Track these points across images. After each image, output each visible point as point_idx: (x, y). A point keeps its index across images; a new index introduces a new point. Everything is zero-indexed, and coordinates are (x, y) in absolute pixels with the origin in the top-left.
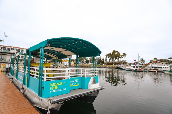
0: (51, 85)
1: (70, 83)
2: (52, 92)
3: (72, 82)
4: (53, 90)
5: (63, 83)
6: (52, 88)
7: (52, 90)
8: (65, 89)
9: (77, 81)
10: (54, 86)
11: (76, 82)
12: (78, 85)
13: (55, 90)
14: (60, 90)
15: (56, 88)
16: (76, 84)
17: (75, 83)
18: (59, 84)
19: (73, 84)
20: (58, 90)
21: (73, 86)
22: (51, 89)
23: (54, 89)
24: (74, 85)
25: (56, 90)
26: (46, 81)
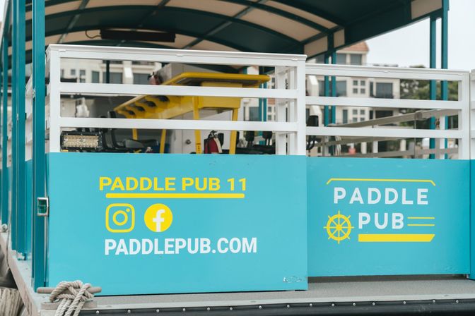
0: (107, 189)
1: (334, 209)
2: (121, 248)
3: (357, 197)
4: (131, 235)
5: (225, 188)
6: (120, 218)
7: (117, 237)
8: (249, 245)
9: (412, 196)
10: (142, 206)
11: (398, 207)
12: (428, 238)
13: (153, 235)
14: (203, 246)
15: (159, 218)
16: (398, 220)
17: (381, 208)
18: (191, 189)
19: (363, 219)
20: (180, 244)
21: (363, 238)
22: (113, 226)
23: (142, 231)
24: (370, 228)
25: (161, 236)
26: (63, 148)
